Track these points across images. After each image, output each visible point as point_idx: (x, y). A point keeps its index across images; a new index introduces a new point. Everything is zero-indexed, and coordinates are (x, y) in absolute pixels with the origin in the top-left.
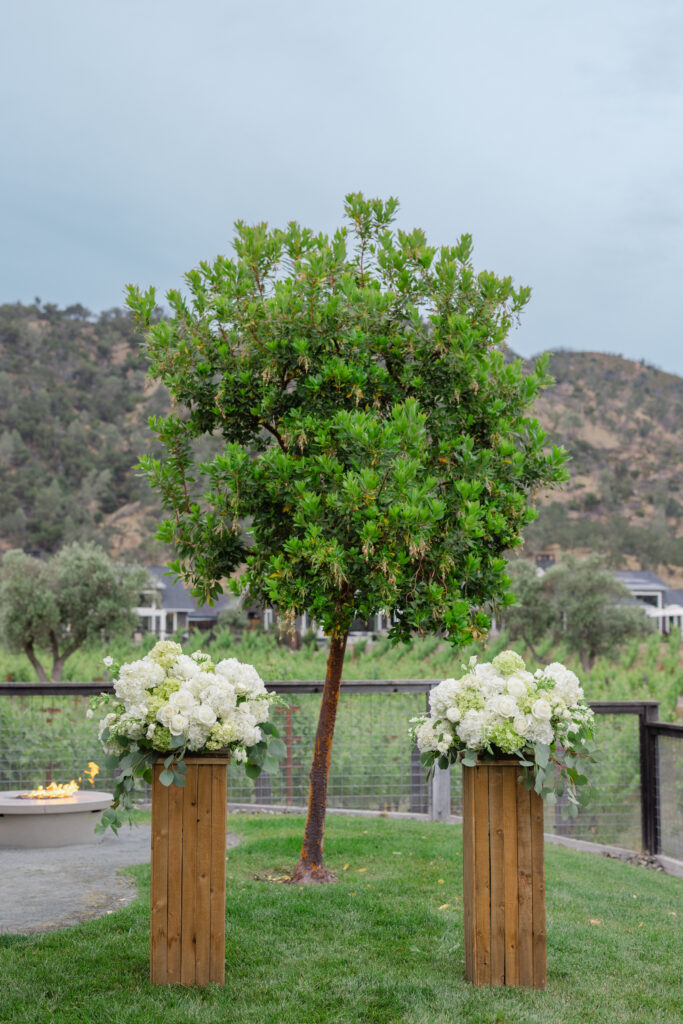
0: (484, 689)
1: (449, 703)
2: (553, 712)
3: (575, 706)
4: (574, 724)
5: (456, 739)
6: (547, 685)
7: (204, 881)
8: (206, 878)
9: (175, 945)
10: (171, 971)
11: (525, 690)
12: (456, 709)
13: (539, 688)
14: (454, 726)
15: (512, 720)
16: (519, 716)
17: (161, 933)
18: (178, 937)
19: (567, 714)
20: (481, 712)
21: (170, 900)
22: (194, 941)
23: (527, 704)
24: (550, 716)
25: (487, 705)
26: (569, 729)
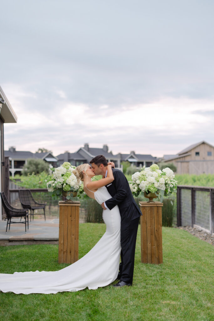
0: (147, 175)
1: (137, 179)
2: (165, 182)
3: (172, 180)
4: (172, 185)
5: (139, 188)
6: (164, 174)
7: (73, 237)
8: (74, 236)
9: (65, 253)
10: (64, 260)
11: (158, 175)
12: (139, 181)
13: (162, 175)
14: (138, 185)
15: (154, 183)
16: (156, 183)
17: (62, 250)
18: (66, 251)
19: (169, 182)
20: (146, 181)
21: (64, 241)
22: (70, 252)
23: (158, 179)
24: (164, 182)
25: (147, 179)
26: (170, 186)
